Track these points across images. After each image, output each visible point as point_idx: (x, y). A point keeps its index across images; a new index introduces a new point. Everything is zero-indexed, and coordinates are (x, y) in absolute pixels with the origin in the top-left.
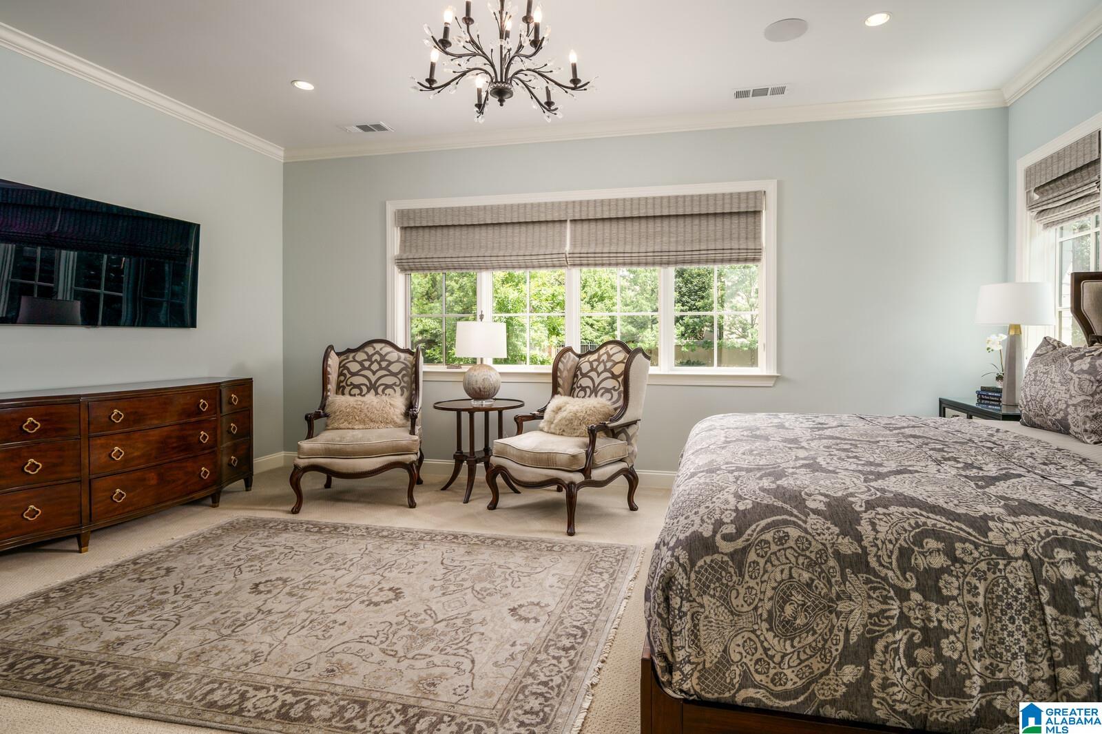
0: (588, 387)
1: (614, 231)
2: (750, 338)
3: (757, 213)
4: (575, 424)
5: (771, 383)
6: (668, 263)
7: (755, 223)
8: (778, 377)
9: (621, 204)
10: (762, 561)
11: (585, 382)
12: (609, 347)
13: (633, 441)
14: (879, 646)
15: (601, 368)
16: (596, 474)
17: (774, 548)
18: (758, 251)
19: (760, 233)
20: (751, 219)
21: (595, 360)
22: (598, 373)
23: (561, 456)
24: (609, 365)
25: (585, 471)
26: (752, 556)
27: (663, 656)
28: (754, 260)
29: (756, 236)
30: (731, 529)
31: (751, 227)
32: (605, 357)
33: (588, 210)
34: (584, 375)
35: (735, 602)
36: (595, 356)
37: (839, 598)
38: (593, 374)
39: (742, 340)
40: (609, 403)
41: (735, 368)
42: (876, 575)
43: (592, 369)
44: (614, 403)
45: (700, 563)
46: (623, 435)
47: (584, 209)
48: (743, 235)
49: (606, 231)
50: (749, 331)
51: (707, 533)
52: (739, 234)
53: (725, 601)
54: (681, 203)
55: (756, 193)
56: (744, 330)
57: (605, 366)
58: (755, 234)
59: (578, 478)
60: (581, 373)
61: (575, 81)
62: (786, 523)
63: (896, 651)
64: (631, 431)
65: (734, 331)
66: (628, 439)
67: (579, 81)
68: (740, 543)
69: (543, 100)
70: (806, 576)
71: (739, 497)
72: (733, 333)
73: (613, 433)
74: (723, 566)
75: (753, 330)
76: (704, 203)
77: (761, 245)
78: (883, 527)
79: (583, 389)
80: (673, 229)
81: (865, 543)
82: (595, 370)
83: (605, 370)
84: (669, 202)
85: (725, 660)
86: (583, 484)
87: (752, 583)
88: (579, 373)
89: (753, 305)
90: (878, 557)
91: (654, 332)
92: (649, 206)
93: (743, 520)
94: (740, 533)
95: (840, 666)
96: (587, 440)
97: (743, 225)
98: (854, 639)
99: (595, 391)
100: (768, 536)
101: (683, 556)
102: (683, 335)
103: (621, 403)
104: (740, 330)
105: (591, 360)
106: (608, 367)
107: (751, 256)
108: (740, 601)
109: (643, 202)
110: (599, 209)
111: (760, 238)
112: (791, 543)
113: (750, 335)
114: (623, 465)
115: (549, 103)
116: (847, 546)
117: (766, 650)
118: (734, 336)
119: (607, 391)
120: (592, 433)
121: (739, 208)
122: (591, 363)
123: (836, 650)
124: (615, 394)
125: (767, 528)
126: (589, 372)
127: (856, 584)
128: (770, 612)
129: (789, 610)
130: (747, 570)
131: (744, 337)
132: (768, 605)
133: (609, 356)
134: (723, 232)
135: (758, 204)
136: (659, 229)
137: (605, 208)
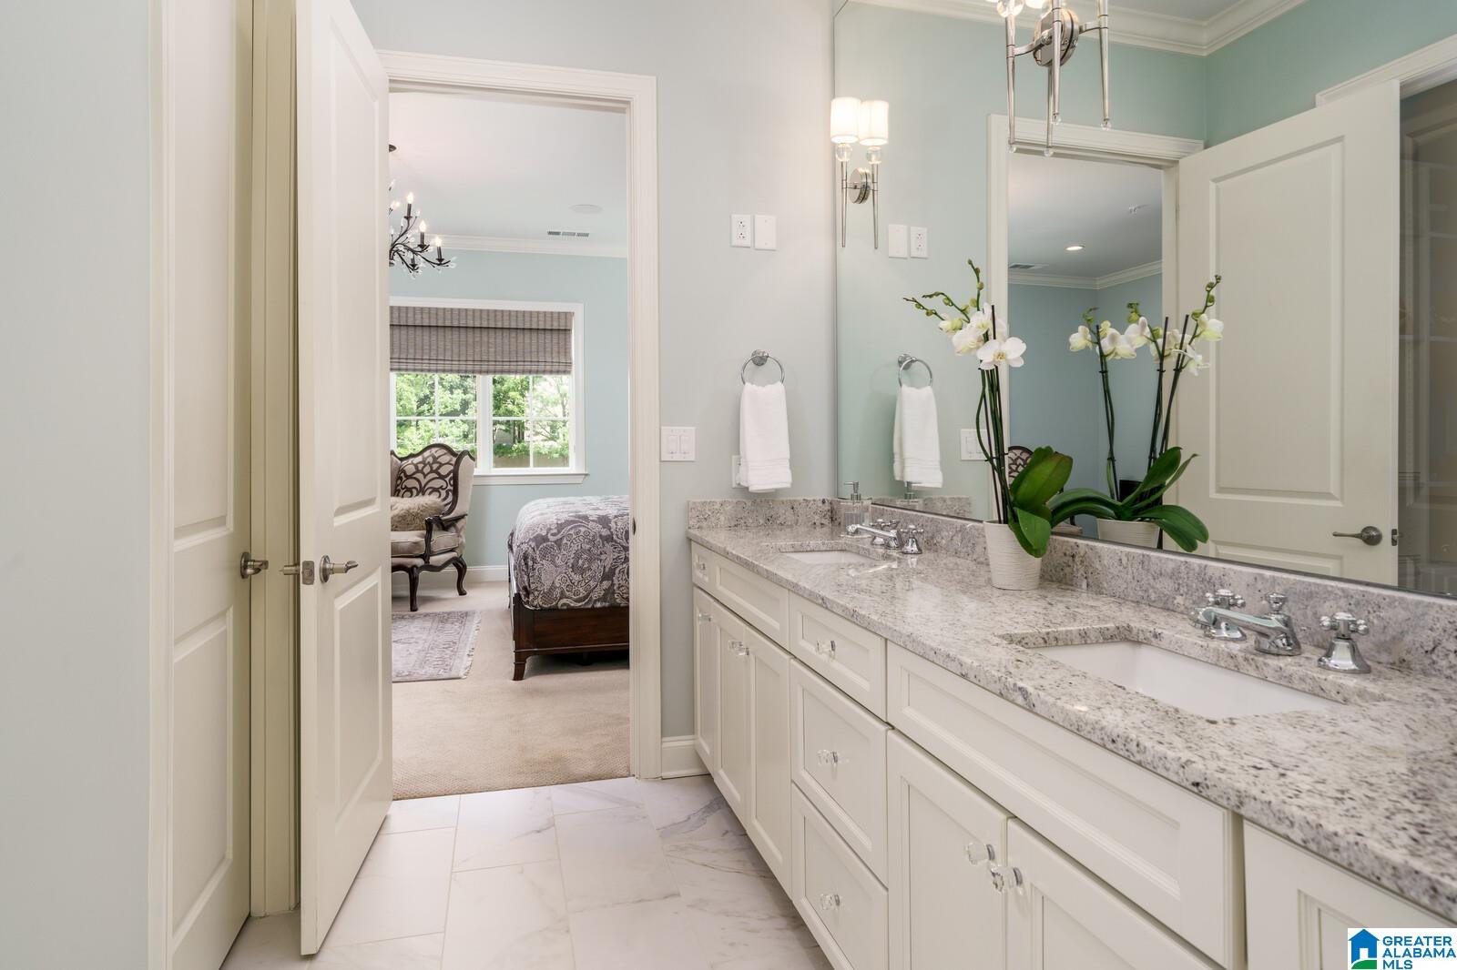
0: (415, 488)
1: (434, 338)
2: (560, 440)
3: (567, 331)
4: (409, 519)
5: (580, 480)
6: (488, 372)
7: (565, 339)
8: (586, 475)
9: (441, 313)
10: (569, 543)
11: (411, 483)
12: (434, 450)
13: (461, 534)
14: (617, 571)
15: (427, 470)
16: (434, 560)
17: (574, 536)
18: (569, 364)
19: (570, 348)
20: (562, 336)
21: (420, 463)
22: (423, 474)
23: (403, 544)
24: (435, 466)
25: (425, 557)
26: (565, 541)
27: (525, 588)
28: (565, 372)
29: (567, 351)
30: (555, 531)
31: (562, 343)
32: (430, 460)
33: (407, 317)
34: (409, 477)
35: (557, 562)
36: (419, 459)
37: (601, 554)
38: (419, 476)
39: (551, 442)
40: (440, 500)
41: (549, 468)
42: (616, 542)
43: (418, 471)
44: (445, 499)
45: (541, 546)
46: (453, 529)
47: (403, 315)
48: (555, 349)
49: (425, 337)
50: (559, 430)
51: (544, 533)
52: (552, 349)
53: (553, 562)
54: (499, 317)
55: (566, 313)
56: (554, 429)
57: (431, 468)
58: (566, 349)
59: (420, 562)
60: (406, 476)
61: (440, 260)
62: (580, 526)
63: (623, 572)
64: (460, 524)
65: (539, 430)
66: (458, 531)
67: (443, 260)
68: (559, 536)
69: (409, 262)
70: (588, 547)
71: (558, 520)
72: (537, 433)
73: (445, 526)
74: (552, 547)
75: (565, 429)
76: (520, 319)
77: (571, 359)
78: (619, 524)
79: (409, 490)
80: (492, 340)
81: (612, 530)
82: (422, 472)
83: (432, 471)
84: (488, 316)
85: (553, 587)
86: (423, 568)
87: (565, 553)
88: (402, 475)
89: (565, 395)
90: (617, 535)
91: (421, 431)
92: (469, 317)
93: (560, 527)
94: (559, 532)
95: (601, 582)
96: (425, 532)
97: (555, 341)
98: (607, 570)
99: (422, 491)
100: (572, 532)
101: (533, 545)
102: (466, 436)
103: (450, 498)
104: (548, 429)
105: (415, 462)
106: (434, 469)
107: (562, 368)
108: (560, 560)
109: (463, 314)
110: (418, 316)
111: (570, 352)
112: (582, 534)
113: (561, 436)
114: (453, 554)
115: (414, 265)
116: (605, 532)
117: (571, 580)
118: (540, 437)
119: (435, 490)
120: (429, 524)
121: (552, 325)
122: (416, 466)
123: (599, 576)
124: (443, 493)
125: (571, 529)
126: (414, 473)
127: (608, 547)
128: (572, 564)
129: (580, 562)
130: (562, 547)
131: (552, 439)
132: (572, 561)
133: (435, 459)
134: (538, 346)
135: (568, 324)
136: (477, 339)
137: (425, 316)
